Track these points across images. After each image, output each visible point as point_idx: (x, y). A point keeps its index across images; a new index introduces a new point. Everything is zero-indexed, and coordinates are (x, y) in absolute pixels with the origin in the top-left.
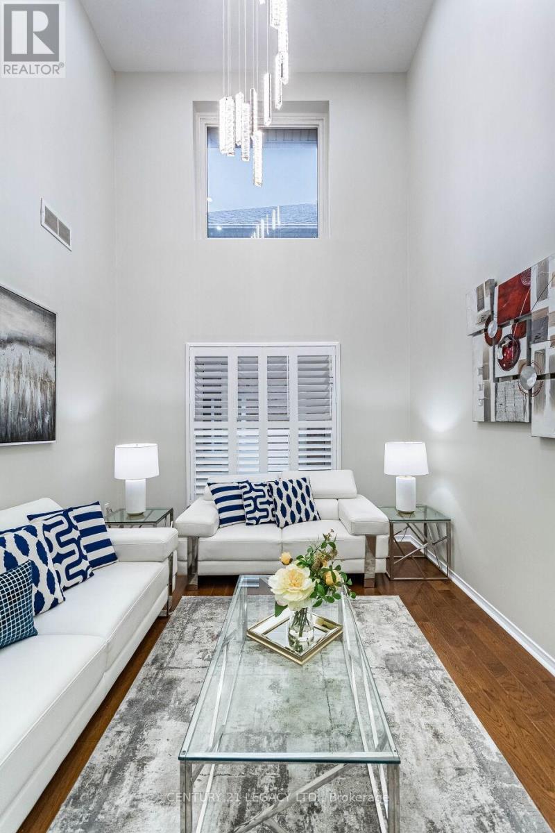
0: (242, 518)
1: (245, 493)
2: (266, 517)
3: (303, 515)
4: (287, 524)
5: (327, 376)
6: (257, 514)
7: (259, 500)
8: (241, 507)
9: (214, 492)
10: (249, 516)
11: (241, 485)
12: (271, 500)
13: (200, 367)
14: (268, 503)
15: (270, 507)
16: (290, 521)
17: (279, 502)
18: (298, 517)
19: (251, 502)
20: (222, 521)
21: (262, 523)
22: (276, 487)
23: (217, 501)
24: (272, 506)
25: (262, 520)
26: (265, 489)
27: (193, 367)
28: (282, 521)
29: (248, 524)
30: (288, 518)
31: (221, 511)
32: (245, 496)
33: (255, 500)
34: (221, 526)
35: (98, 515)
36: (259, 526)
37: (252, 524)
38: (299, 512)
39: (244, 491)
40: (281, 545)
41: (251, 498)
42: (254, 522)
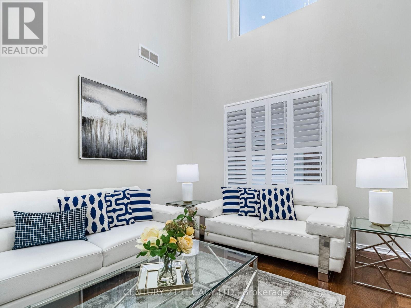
0: (237, 211)
1: (241, 194)
2: (254, 212)
3: (280, 214)
4: (266, 219)
6: (246, 209)
7: (249, 200)
8: (238, 204)
9: (224, 192)
10: (241, 210)
11: (239, 189)
12: (258, 201)
13: (230, 118)
14: (256, 203)
15: (256, 206)
16: (269, 217)
17: (263, 203)
18: (275, 215)
19: (243, 200)
20: (225, 211)
21: (250, 216)
22: (263, 192)
23: (225, 198)
24: (258, 205)
25: (249, 214)
26: (256, 194)
27: (226, 119)
28: (263, 216)
29: (240, 215)
30: (268, 215)
31: (225, 204)
32: (241, 197)
33: (246, 199)
34: (223, 213)
35: (149, 195)
36: (248, 217)
37: (242, 215)
38: (277, 211)
39: (240, 193)
40: (251, 231)
41: (243, 198)
42: (243, 214)
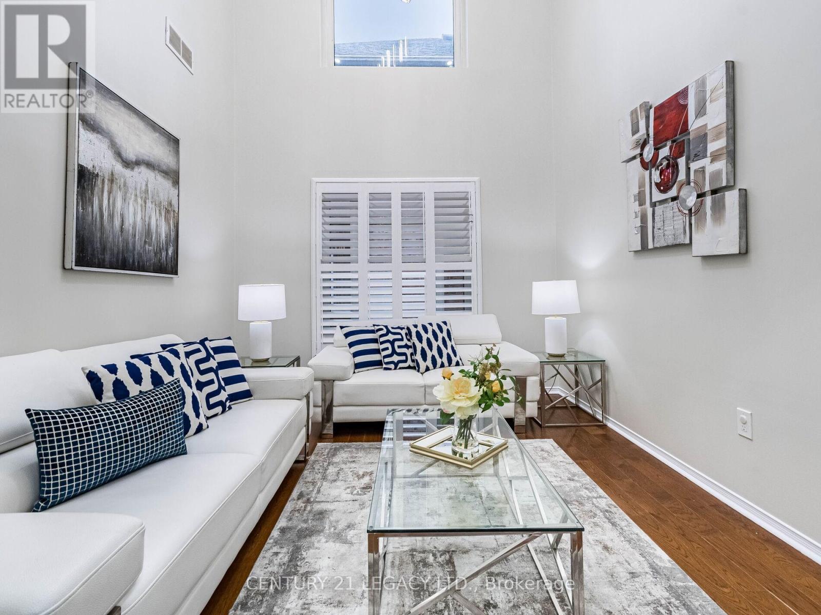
0: (378, 363)
1: (381, 336)
2: (405, 361)
3: (445, 359)
4: (427, 369)
5: (466, 214)
6: (395, 358)
7: (397, 344)
8: (377, 351)
9: (347, 335)
10: (387, 360)
11: (377, 328)
12: (409, 344)
13: (327, 204)
14: (407, 346)
15: (409, 352)
16: (431, 366)
17: (419, 346)
18: (439, 361)
19: (388, 345)
20: (358, 366)
21: (400, 368)
22: (416, 329)
23: (351, 345)
24: (411, 350)
25: (401, 365)
26: (403, 332)
27: (320, 204)
28: (423, 365)
29: (386, 369)
30: (429, 363)
31: (355, 355)
32: (382, 339)
33: (392, 343)
34: (357, 371)
35: (231, 349)
36: (397, 371)
37: (390, 369)
38: (441, 356)
39: (380, 334)
40: (424, 388)
41: (388, 341)
42: (392, 366)
